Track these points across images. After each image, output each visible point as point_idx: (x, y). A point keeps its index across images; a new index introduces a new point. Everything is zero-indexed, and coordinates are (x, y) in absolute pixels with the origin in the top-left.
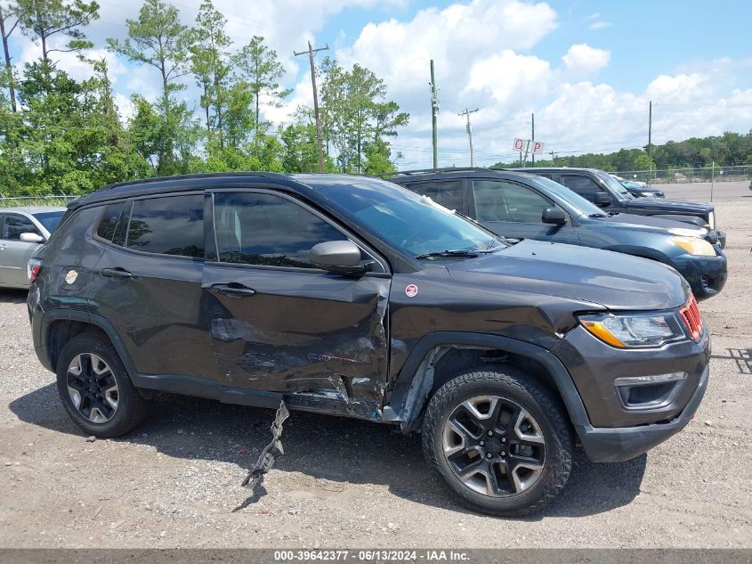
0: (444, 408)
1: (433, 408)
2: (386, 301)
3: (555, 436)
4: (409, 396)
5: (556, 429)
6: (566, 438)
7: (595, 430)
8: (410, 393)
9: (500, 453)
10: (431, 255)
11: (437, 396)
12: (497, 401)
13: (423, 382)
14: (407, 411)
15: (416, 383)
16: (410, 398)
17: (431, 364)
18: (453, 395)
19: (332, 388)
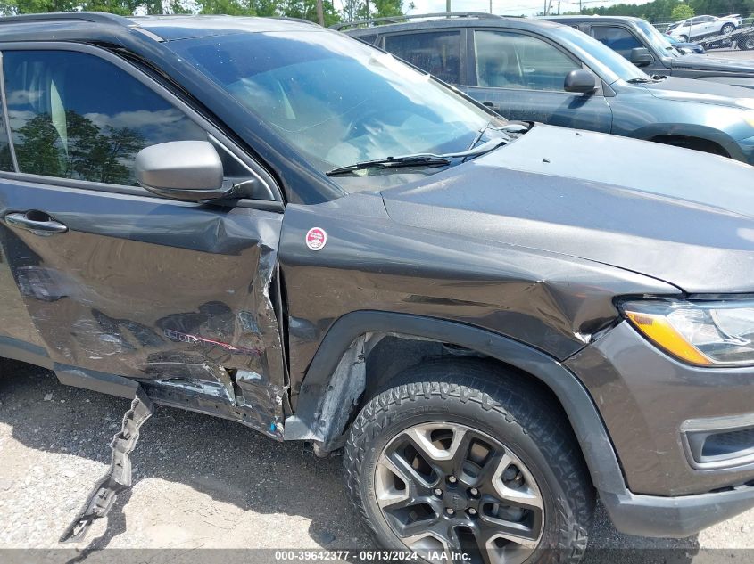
0: (375, 436)
1: (359, 434)
2: (273, 256)
3: (563, 501)
4: (327, 402)
5: (564, 488)
6: (581, 504)
7: (636, 500)
8: (329, 397)
9: (467, 511)
10: (361, 167)
11: (366, 415)
12: (464, 433)
13: (348, 382)
14: (323, 424)
15: (338, 381)
16: (329, 404)
17: (360, 357)
18: (389, 418)
19: (211, 379)
